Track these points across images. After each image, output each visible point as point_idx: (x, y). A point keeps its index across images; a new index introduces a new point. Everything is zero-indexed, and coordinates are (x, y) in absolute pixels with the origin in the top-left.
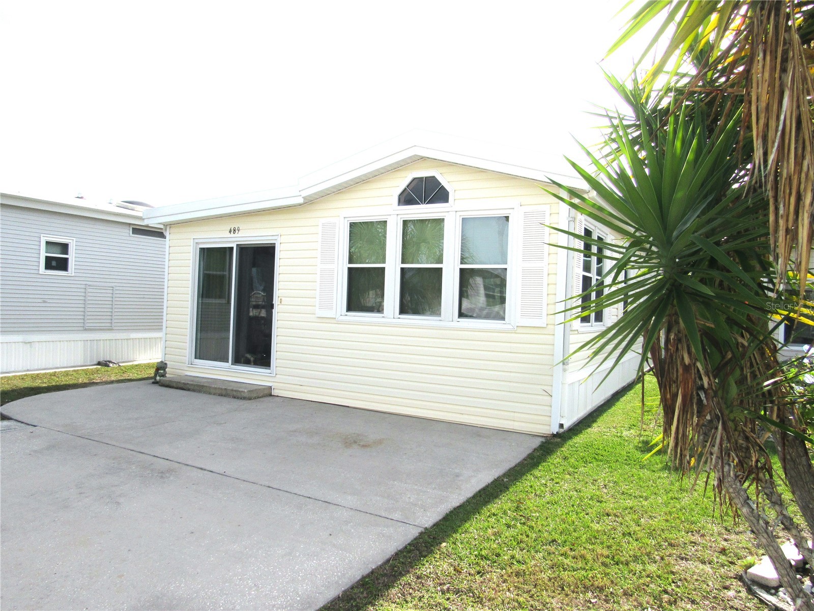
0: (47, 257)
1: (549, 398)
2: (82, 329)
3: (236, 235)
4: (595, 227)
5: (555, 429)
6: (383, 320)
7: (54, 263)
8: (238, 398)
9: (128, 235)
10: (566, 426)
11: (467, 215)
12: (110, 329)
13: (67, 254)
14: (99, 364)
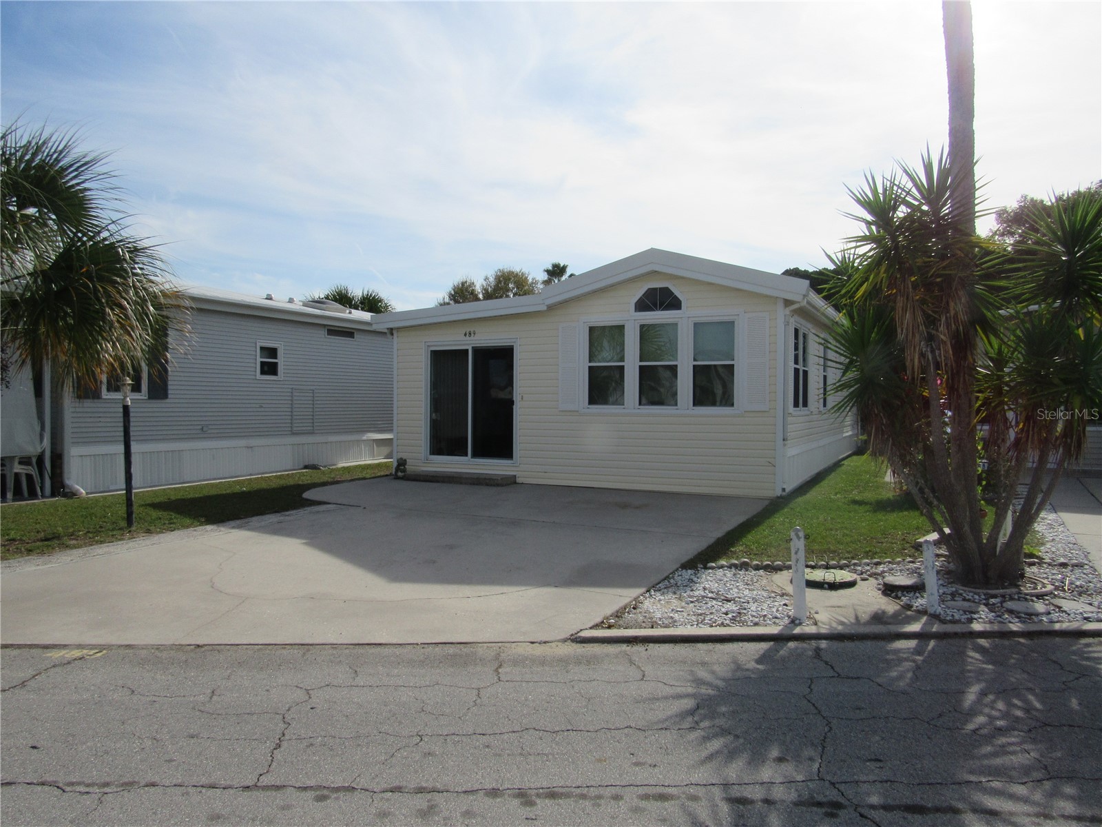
0: (261, 362)
1: (773, 467)
2: (290, 433)
3: (472, 338)
4: (801, 325)
5: (779, 493)
6: (624, 411)
7: (266, 368)
8: (491, 485)
9: (323, 336)
10: (788, 490)
11: (698, 320)
12: (312, 433)
13: (276, 358)
14: (306, 467)
